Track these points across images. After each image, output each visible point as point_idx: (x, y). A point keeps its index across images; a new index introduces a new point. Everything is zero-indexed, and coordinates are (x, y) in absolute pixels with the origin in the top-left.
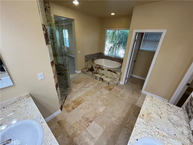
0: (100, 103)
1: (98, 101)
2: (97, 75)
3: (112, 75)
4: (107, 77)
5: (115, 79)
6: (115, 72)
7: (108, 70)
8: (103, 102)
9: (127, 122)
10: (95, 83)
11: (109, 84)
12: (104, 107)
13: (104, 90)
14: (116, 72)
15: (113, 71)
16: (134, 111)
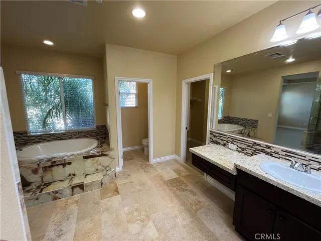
0: (134, 228)
1: (127, 229)
2: (51, 189)
3: (99, 162)
4: (86, 175)
5: (108, 168)
6: (103, 155)
7: (86, 158)
8: (137, 220)
9: (189, 205)
10: (65, 208)
11: (102, 184)
12: (150, 224)
13: (109, 201)
14: (107, 153)
15: (98, 154)
16: (175, 187)
